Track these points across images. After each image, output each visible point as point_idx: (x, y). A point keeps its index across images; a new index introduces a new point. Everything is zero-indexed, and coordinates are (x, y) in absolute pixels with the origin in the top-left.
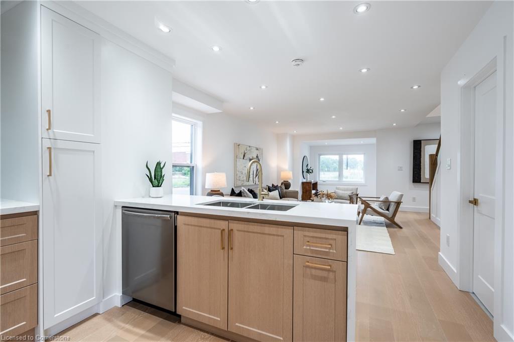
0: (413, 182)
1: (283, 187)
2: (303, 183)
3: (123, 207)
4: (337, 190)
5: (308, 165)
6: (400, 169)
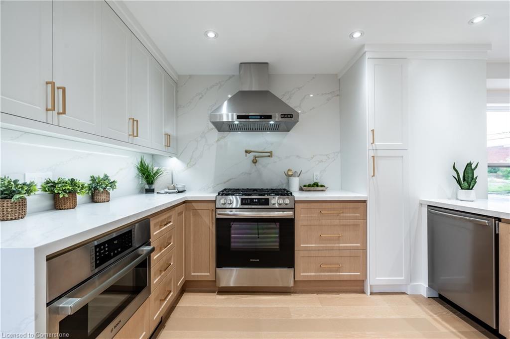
3: (428, 206)
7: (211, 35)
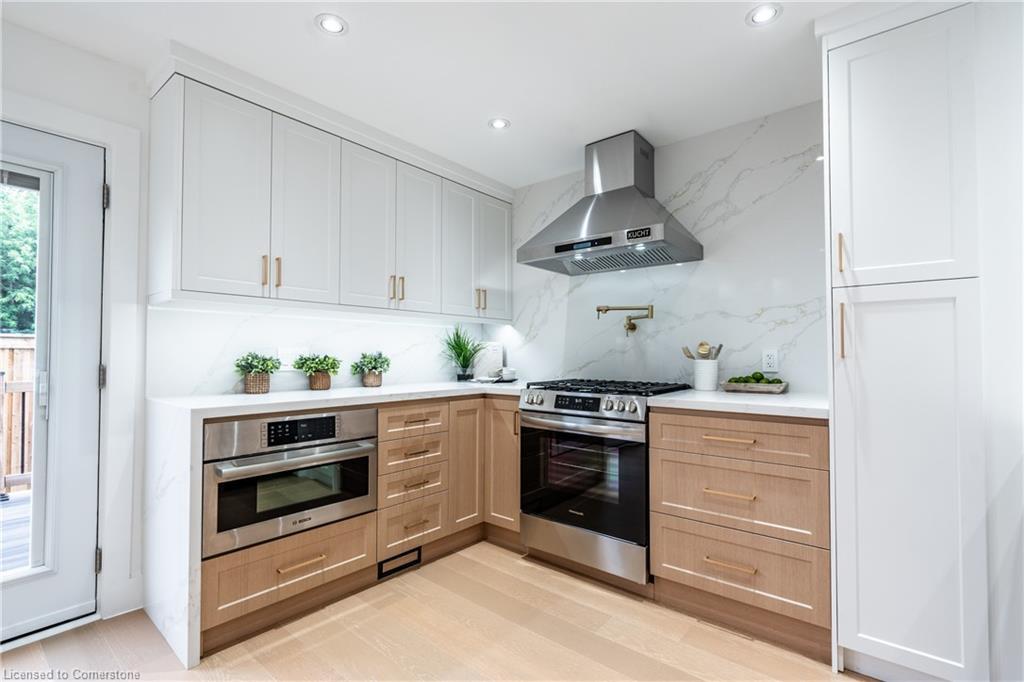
7: (499, 124)
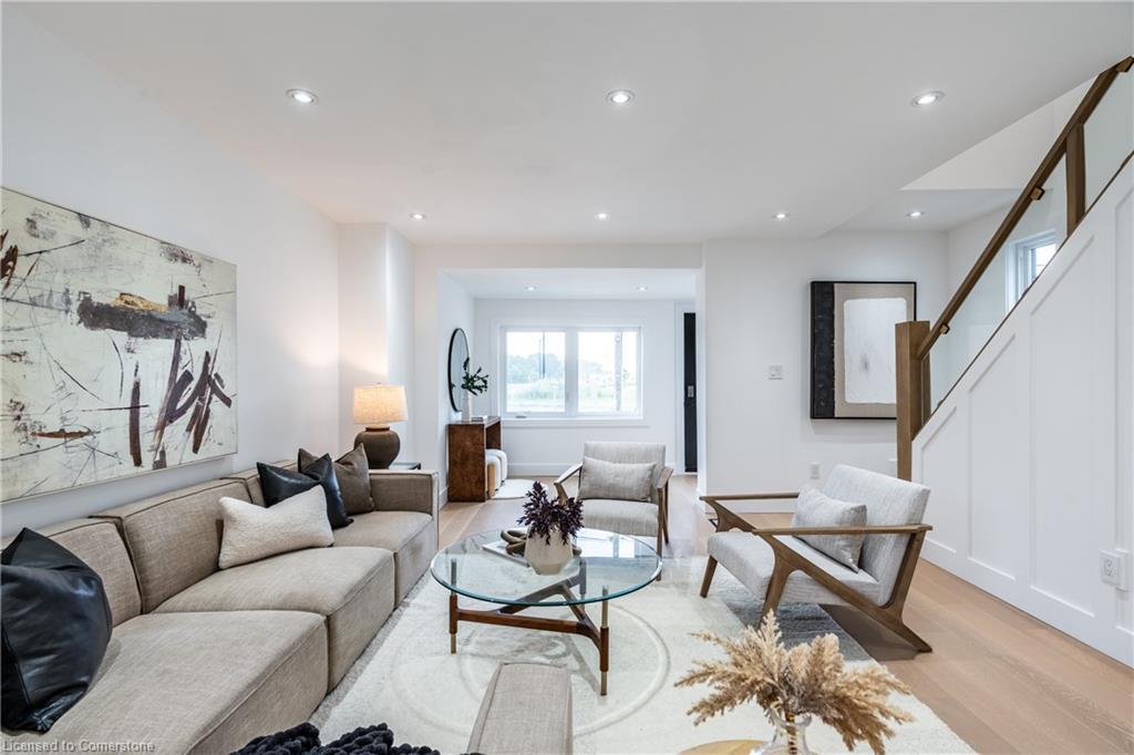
0: (813, 416)
1: (361, 461)
2: (452, 430)
4: (590, 460)
5: (468, 359)
6: (776, 374)
